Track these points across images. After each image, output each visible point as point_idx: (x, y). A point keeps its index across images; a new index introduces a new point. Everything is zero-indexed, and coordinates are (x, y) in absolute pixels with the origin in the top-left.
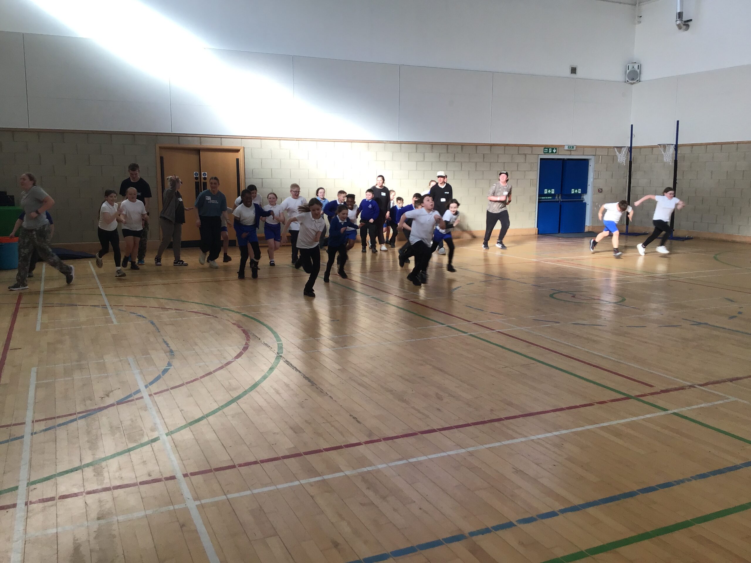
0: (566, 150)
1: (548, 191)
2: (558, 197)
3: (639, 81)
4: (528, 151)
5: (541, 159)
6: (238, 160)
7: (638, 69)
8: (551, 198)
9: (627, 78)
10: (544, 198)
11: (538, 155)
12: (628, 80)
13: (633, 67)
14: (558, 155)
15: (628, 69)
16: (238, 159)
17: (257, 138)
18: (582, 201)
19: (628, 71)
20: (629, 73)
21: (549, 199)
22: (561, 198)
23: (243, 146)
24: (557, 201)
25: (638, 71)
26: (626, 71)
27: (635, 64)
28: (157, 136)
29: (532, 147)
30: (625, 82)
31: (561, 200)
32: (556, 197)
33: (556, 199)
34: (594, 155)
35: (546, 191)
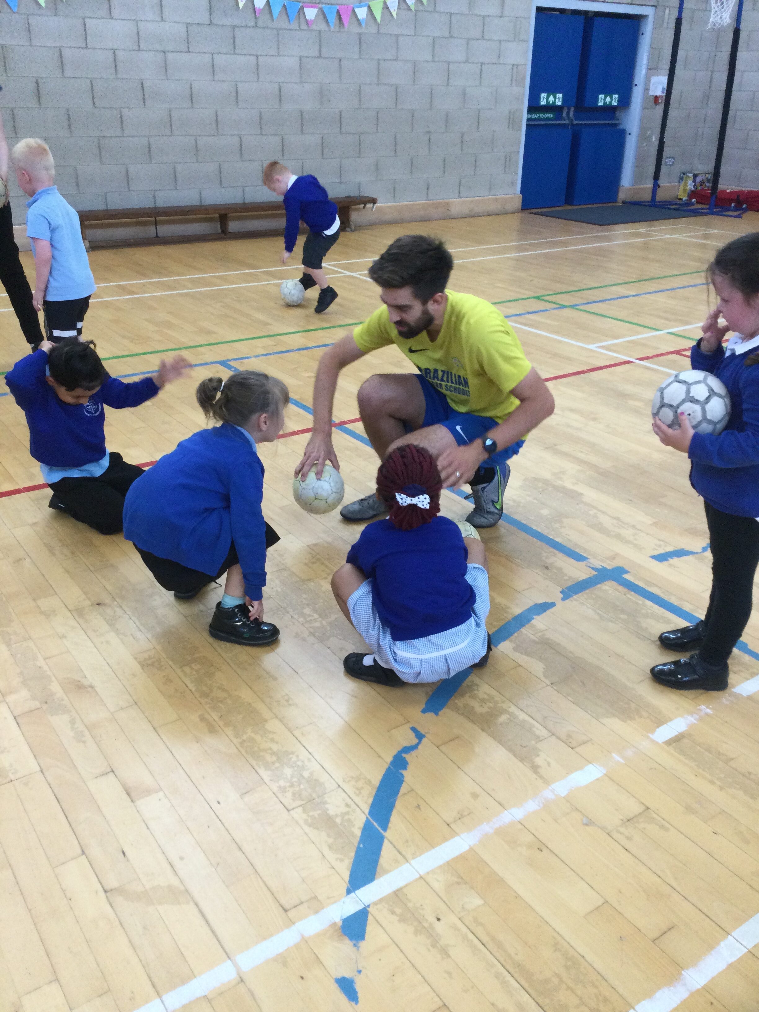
1: (548, 97)
2: (568, 114)
5: (538, 9)
8: (552, 116)
10: (538, 115)
18: (619, 124)
21: (548, 119)
22: (574, 115)
24: (565, 124)
31: (575, 122)
32: (564, 114)
33: (566, 118)
34: (656, 6)
35: (544, 99)
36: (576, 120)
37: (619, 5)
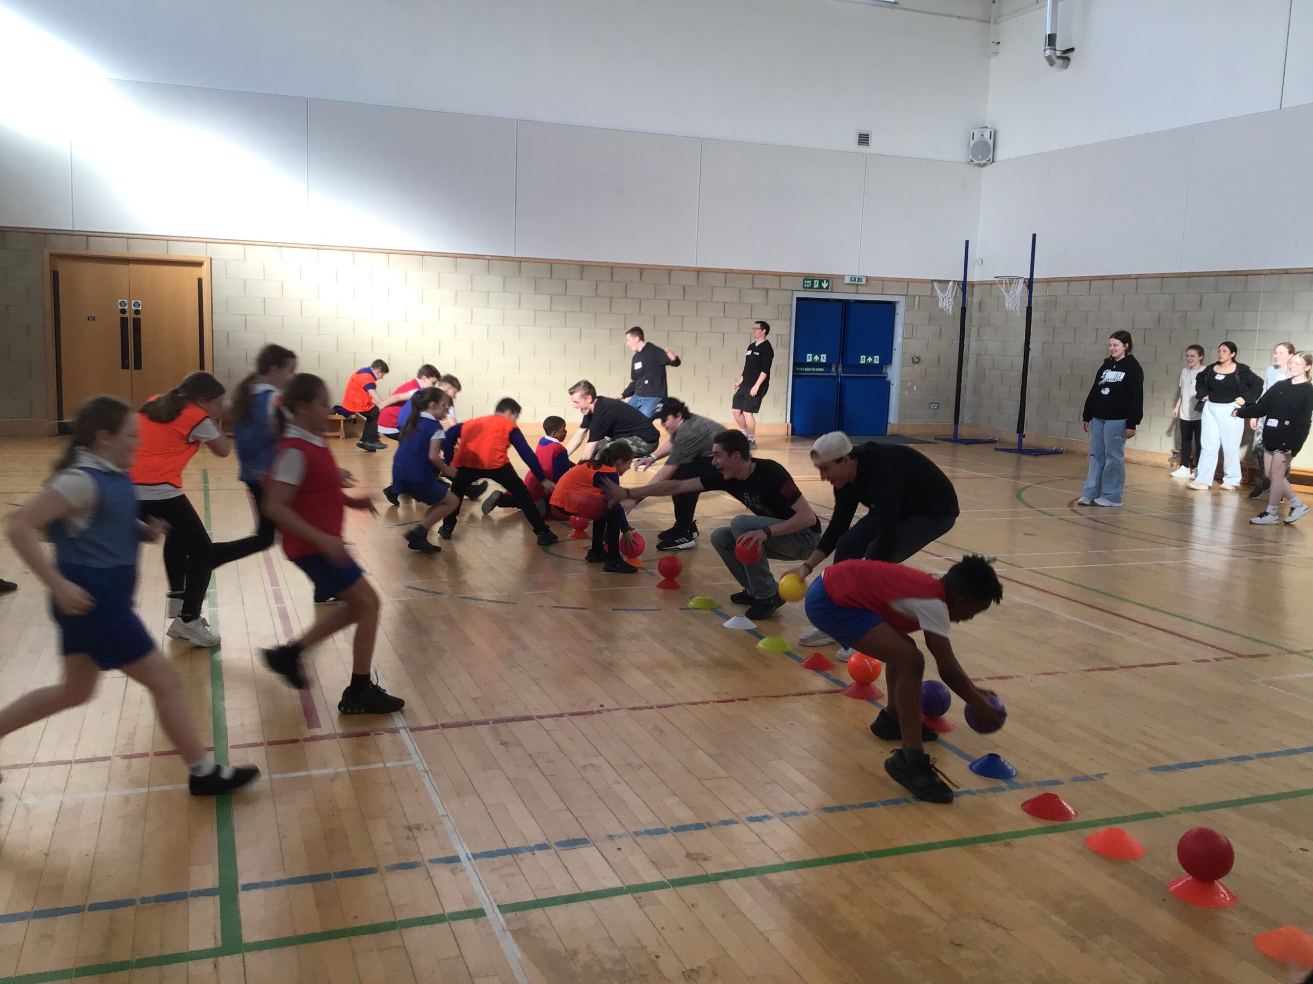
0: (848, 284)
1: (813, 357)
2: (837, 368)
3: (993, 162)
4: (772, 283)
5: (798, 299)
6: (200, 281)
7: (990, 139)
8: (823, 370)
9: (970, 156)
10: (810, 369)
11: (792, 291)
12: (973, 159)
13: (982, 135)
14: (831, 292)
15: (973, 139)
16: (201, 279)
17: (236, 242)
18: (885, 378)
19: (972, 143)
20: (973, 146)
21: (819, 372)
23: (209, 256)
24: (834, 376)
25: (991, 142)
26: (970, 142)
27: (985, 129)
28: (46, 234)
29: (780, 276)
30: (968, 163)
31: (842, 375)
32: (833, 369)
33: (835, 372)
34: (906, 295)
35: (809, 358)
36: (843, 373)
37: (872, 295)
